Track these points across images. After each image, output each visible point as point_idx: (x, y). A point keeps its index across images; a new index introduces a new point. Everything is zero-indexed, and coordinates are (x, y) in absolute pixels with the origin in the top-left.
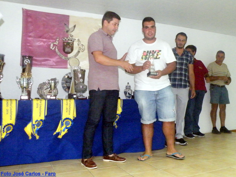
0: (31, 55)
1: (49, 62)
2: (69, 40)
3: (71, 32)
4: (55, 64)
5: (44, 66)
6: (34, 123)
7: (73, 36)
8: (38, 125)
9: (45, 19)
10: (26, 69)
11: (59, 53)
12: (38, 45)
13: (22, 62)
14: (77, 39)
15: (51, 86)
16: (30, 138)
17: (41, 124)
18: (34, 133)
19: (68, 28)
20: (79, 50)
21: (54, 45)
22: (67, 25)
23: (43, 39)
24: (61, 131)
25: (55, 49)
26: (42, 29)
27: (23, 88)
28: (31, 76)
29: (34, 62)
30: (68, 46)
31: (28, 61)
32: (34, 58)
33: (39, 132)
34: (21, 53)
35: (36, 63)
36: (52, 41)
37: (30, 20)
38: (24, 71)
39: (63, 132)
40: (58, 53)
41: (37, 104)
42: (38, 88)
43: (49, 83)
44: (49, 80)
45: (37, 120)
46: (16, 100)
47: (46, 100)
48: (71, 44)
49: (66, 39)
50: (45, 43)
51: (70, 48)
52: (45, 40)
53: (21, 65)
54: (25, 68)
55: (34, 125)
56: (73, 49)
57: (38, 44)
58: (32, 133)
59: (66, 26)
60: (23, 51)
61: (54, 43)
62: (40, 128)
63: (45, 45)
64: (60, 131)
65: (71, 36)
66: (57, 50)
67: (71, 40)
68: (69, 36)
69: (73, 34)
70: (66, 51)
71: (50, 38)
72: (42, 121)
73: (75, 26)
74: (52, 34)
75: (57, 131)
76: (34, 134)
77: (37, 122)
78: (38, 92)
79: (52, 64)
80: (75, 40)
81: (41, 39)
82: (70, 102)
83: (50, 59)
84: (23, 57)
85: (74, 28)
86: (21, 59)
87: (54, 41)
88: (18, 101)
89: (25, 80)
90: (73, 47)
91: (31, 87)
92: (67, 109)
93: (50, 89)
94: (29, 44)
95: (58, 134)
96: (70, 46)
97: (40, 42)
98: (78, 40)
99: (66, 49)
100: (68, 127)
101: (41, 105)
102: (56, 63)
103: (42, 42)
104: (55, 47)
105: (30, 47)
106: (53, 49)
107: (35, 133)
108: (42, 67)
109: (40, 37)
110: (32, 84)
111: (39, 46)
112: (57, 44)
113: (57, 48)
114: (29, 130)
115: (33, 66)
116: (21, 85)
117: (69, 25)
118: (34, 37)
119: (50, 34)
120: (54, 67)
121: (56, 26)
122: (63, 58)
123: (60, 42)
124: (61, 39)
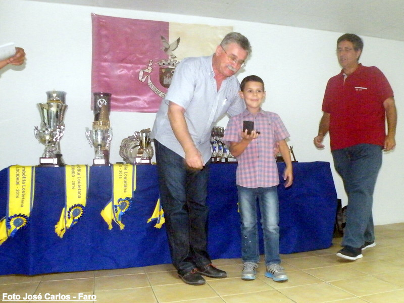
0: (108, 92)
1: (136, 102)
2: (169, 64)
3: (173, 50)
4: (147, 106)
5: (129, 110)
6: (116, 203)
7: (176, 57)
8: (122, 207)
9: (128, 30)
10: (101, 115)
11: (153, 87)
12: (119, 74)
13: (93, 104)
15: (141, 142)
16: (111, 227)
17: (128, 206)
18: (116, 219)
19: (168, 43)
21: (145, 73)
23: (127, 63)
24: (160, 216)
25: (147, 80)
26: (124, 46)
27: (96, 146)
28: (109, 126)
29: (113, 103)
30: (168, 75)
31: (103, 102)
32: (113, 96)
33: (123, 218)
34: (92, 88)
35: (116, 104)
36: (141, 66)
37: (104, 32)
38: (97, 118)
41: (121, 172)
42: (121, 146)
43: (138, 137)
44: (138, 133)
45: (121, 199)
46: (87, 166)
47: (134, 166)
48: (173, 70)
49: (164, 62)
50: (130, 70)
52: (130, 65)
53: (92, 109)
54: (99, 113)
55: (116, 207)
57: (118, 72)
58: (113, 220)
59: (163, 40)
60: (95, 85)
61: (145, 71)
62: (125, 212)
63: (131, 73)
64: (158, 217)
65: (173, 57)
67: (173, 64)
68: (170, 57)
69: (175, 53)
70: (165, 83)
71: (139, 61)
72: (129, 201)
73: (178, 40)
74: (142, 54)
75: (153, 217)
76: (117, 222)
77: (121, 202)
78: (121, 153)
79: (142, 106)
81: (122, 64)
83: (138, 97)
84: (96, 95)
85: (178, 44)
86: (92, 99)
87: (145, 66)
88: (90, 167)
89: (99, 133)
91: (110, 144)
93: (139, 147)
94: (103, 74)
95: (155, 221)
96: (171, 74)
97: (122, 69)
99: (165, 80)
101: (126, 173)
102: (148, 103)
103: (125, 70)
104: (146, 77)
105: (106, 79)
106: (143, 80)
107: (118, 220)
108: (126, 111)
109: (122, 61)
110: (110, 139)
111: (120, 77)
112: (150, 72)
113: (149, 78)
114: (108, 214)
115: (111, 110)
116: (93, 140)
117: (169, 38)
118: (112, 61)
119: (138, 55)
120: (145, 110)
121: (147, 40)
122: (160, 95)
123: (155, 67)
124: (156, 64)
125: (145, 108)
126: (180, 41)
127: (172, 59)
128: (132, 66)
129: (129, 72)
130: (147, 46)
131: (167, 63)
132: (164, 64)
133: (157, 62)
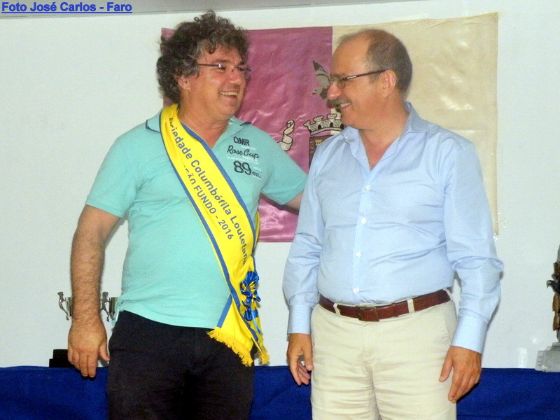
2: (331, 125)
4: (280, 227)
22: (322, 64)
49: (319, 123)
59: (319, 72)
67: (342, 126)
74: (272, 107)
79: (271, 227)
87: (276, 135)
112: (287, 147)
119: (260, 112)
120: (275, 237)
121: (281, 76)
123: (299, 137)
124: (302, 128)
125: (276, 232)
127: (339, 114)
130: (280, 89)
131: (326, 124)
132: (320, 127)
133: (303, 124)
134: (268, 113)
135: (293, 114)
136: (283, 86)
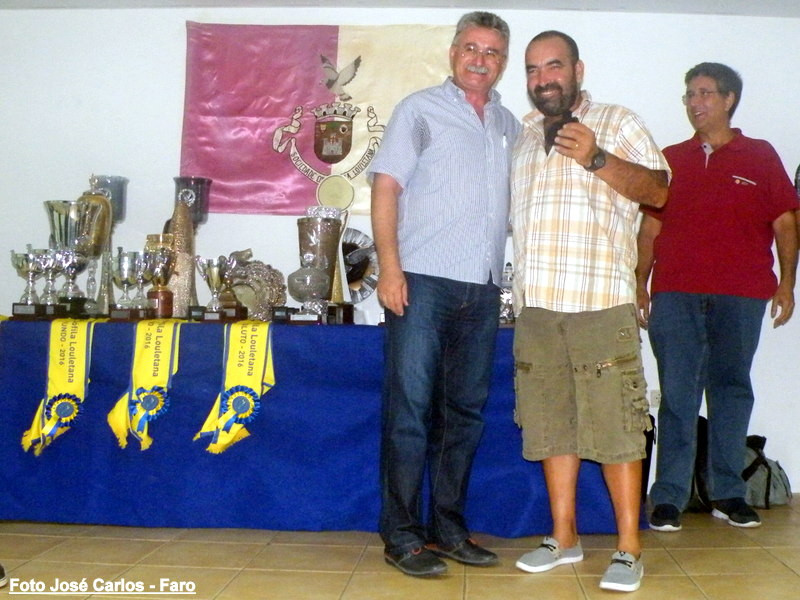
1: (264, 194)
2: (335, 112)
3: (345, 84)
4: (286, 202)
5: (252, 210)
6: (134, 398)
7: (350, 98)
12: (234, 137)
14: (363, 107)
16: (123, 443)
19: (334, 70)
20: (371, 148)
22: (330, 59)
23: (251, 115)
24: (218, 428)
25: (288, 148)
26: (249, 81)
30: (333, 136)
31: (190, 196)
32: (216, 181)
34: (182, 168)
35: (226, 198)
36: (277, 120)
37: (208, 56)
39: (225, 432)
40: (299, 163)
48: (344, 126)
49: (324, 110)
50: (256, 129)
51: (340, 140)
52: (254, 120)
55: (134, 403)
56: (350, 145)
57: (231, 135)
58: (129, 430)
59: (325, 65)
60: (187, 162)
61: (286, 129)
62: (156, 415)
63: (256, 136)
65: (344, 97)
66: (293, 150)
67: (344, 114)
68: (337, 99)
69: (348, 89)
71: (276, 111)
73: (357, 62)
74: (282, 95)
75: (207, 428)
76: (135, 433)
79: (278, 202)
80: (359, 110)
81: (238, 118)
82: (254, 333)
83: (270, 183)
85: (356, 70)
87: (286, 119)
90: (350, 138)
92: (242, 355)
94: (203, 139)
95: (210, 438)
96: (339, 134)
97: (238, 129)
98: (370, 110)
99: (325, 147)
100: (241, 419)
101: (159, 339)
102: (290, 196)
103: (247, 129)
104: (287, 142)
105: (208, 149)
106: (282, 149)
108: (246, 213)
109: (240, 111)
111: (237, 144)
112: (295, 131)
114: (120, 419)
117: (338, 59)
118: (222, 113)
119: (272, 98)
120: (282, 210)
121: (291, 67)
122: (315, 178)
123: (305, 122)
124: (309, 113)
125: (281, 206)
126: (361, 63)
127: (342, 103)
128: (260, 121)
129: (254, 133)
130: (291, 79)
131: (331, 111)
132: (325, 114)
133: (310, 110)
134: (280, 98)
135: (301, 101)
136: (294, 76)
